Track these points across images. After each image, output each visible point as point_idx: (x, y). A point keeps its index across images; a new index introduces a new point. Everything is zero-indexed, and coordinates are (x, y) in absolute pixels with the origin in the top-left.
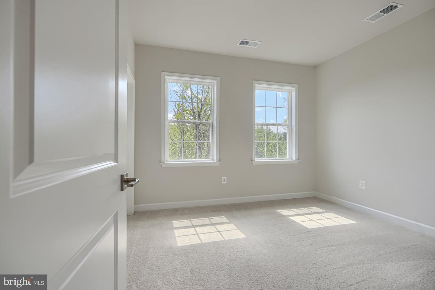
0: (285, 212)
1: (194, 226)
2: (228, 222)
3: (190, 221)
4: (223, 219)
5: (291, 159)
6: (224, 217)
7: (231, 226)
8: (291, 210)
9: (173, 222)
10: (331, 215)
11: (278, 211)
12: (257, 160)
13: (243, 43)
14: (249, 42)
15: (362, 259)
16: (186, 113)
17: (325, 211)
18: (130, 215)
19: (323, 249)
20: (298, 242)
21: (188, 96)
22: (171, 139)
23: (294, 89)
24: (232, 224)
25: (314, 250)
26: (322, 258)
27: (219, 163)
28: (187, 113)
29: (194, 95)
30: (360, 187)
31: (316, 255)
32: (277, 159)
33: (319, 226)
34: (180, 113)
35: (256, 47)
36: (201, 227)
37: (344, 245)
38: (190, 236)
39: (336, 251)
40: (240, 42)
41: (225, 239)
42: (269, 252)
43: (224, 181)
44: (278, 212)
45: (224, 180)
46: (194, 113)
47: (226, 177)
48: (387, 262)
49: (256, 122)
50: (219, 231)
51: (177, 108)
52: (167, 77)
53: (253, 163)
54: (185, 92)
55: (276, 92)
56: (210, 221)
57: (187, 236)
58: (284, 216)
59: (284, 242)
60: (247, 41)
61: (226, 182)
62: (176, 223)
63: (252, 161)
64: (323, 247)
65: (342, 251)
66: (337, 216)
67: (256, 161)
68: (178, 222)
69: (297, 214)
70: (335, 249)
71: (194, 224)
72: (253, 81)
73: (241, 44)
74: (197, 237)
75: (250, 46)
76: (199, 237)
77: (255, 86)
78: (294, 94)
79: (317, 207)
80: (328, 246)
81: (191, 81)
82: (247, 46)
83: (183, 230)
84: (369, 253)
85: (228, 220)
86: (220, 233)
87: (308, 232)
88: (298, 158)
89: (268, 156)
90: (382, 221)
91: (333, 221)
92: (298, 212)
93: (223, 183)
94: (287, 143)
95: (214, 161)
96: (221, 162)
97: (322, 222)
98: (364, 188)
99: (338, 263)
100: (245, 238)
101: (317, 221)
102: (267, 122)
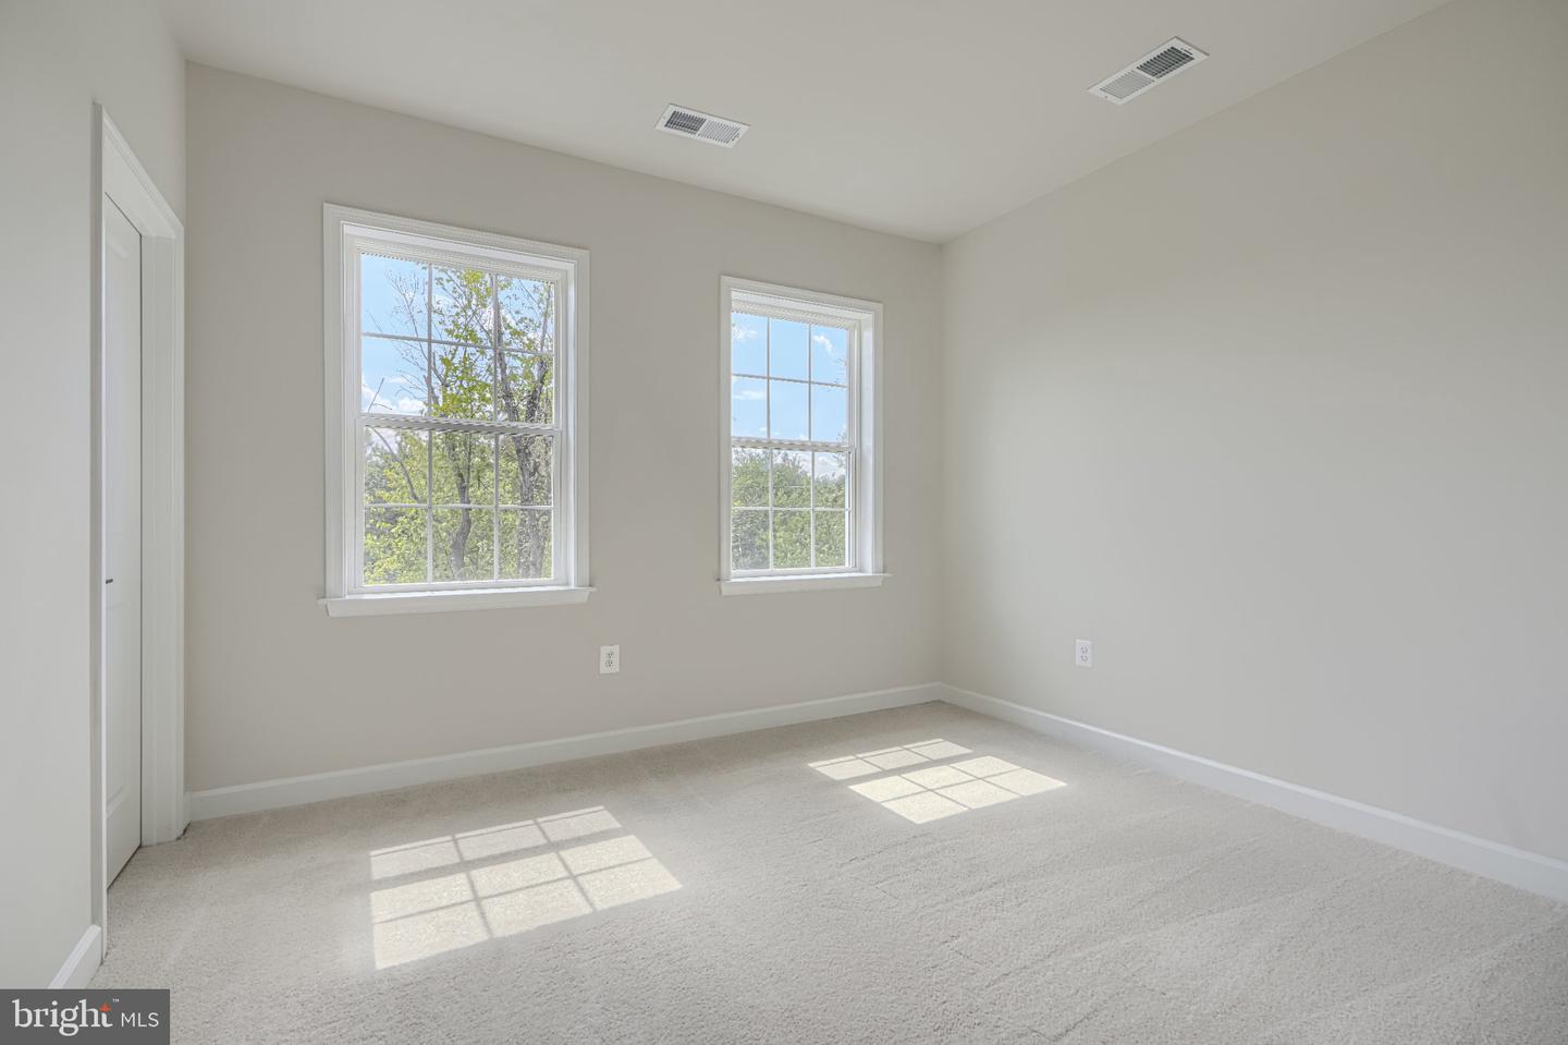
0: (835, 767)
1: (469, 862)
2: (616, 830)
3: (451, 844)
4: (597, 817)
5: (861, 571)
6: (601, 807)
7: (629, 846)
8: (860, 756)
9: (373, 853)
10: (987, 764)
11: (811, 765)
12: (740, 576)
13: (677, 121)
14: (702, 121)
15: (1088, 922)
16: (476, 396)
17: (968, 751)
18: (159, 844)
19: (961, 901)
20: (880, 885)
21: (488, 333)
22: (416, 498)
23: (867, 317)
24: (633, 837)
25: (932, 910)
26: (960, 939)
27: (587, 593)
28: (483, 398)
29: (509, 327)
30: (1078, 661)
31: (940, 930)
32: (814, 572)
33: (950, 809)
34: (453, 398)
35: (731, 145)
36: (502, 862)
37: (1032, 876)
38: (440, 913)
39: (1007, 905)
40: (668, 115)
41: (595, 909)
42: (769, 945)
43: (610, 664)
44: (811, 768)
45: (610, 659)
46: (508, 396)
47: (616, 649)
48: (1165, 923)
49: (732, 434)
50: (575, 873)
51: (439, 377)
52: (349, 229)
53: (723, 588)
54: (474, 313)
55: (807, 326)
56: (544, 833)
57: (427, 916)
58: (834, 784)
59: (827, 891)
60: (696, 114)
61: (615, 668)
62: (385, 860)
63: (719, 580)
64: (963, 893)
65: (1026, 901)
66: (1009, 766)
67: (733, 580)
68: (395, 855)
69: (878, 770)
70: (1004, 894)
71: (469, 855)
72: (723, 277)
73: (670, 123)
74: (475, 913)
75: (706, 140)
76: (483, 915)
77: (730, 300)
78: (868, 335)
79: (946, 739)
80: (979, 887)
81: (499, 261)
82: (695, 137)
83: (413, 889)
84: (1108, 895)
85: (618, 820)
86: (578, 884)
87: (915, 837)
88: (884, 567)
89: (781, 560)
90: (1140, 771)
91: (995, 788)
92: (880, 765)
93: (604, 669)
94: (847, 513)
95: (567, 584)
96: (594, 589)
97: (958, 794)
98: (1088, 664)
99: (1013, 950)
100: (678, 891)
101: (942, 792)
102: (776, 435)
